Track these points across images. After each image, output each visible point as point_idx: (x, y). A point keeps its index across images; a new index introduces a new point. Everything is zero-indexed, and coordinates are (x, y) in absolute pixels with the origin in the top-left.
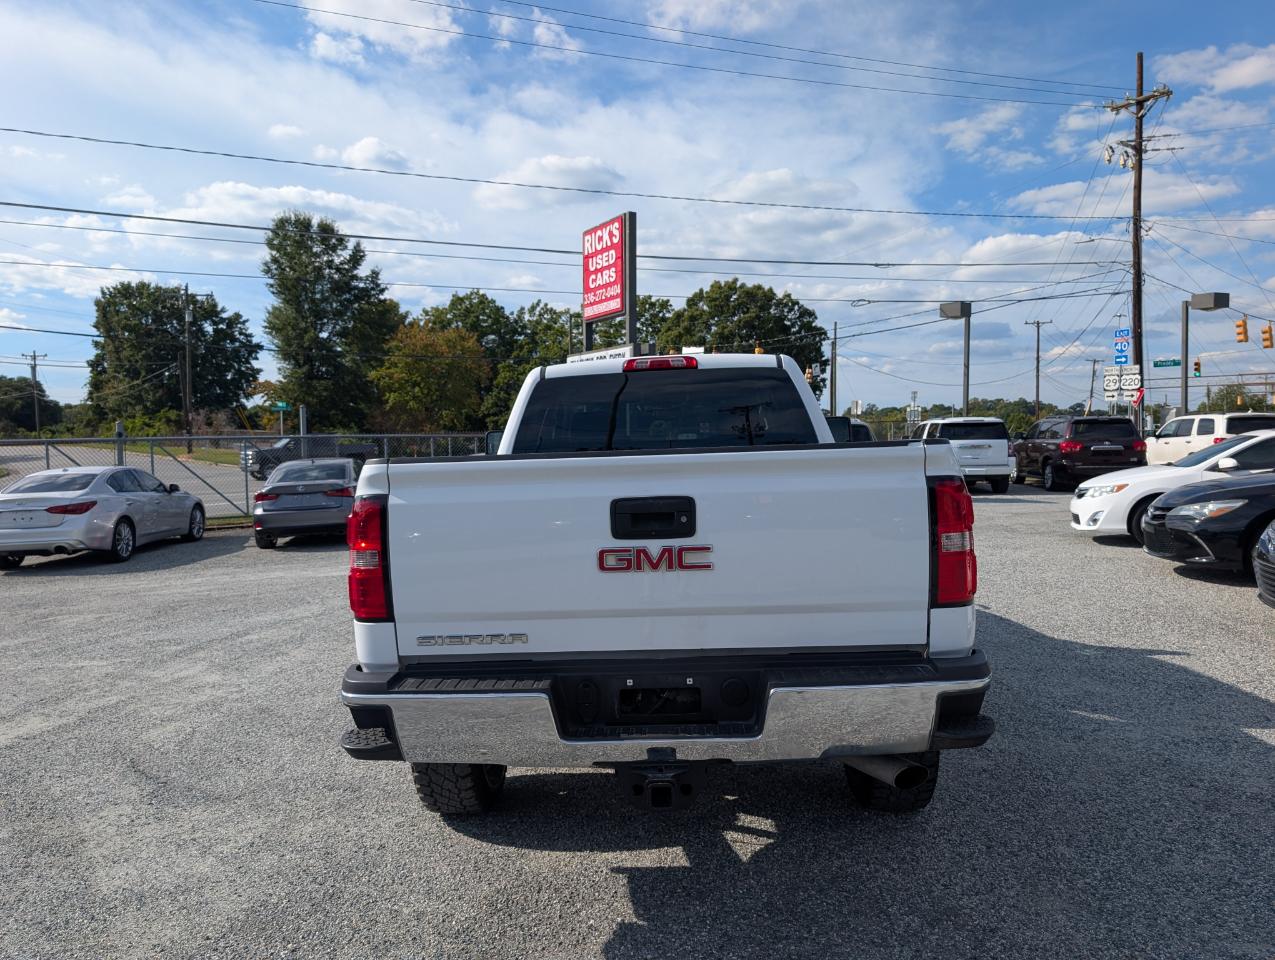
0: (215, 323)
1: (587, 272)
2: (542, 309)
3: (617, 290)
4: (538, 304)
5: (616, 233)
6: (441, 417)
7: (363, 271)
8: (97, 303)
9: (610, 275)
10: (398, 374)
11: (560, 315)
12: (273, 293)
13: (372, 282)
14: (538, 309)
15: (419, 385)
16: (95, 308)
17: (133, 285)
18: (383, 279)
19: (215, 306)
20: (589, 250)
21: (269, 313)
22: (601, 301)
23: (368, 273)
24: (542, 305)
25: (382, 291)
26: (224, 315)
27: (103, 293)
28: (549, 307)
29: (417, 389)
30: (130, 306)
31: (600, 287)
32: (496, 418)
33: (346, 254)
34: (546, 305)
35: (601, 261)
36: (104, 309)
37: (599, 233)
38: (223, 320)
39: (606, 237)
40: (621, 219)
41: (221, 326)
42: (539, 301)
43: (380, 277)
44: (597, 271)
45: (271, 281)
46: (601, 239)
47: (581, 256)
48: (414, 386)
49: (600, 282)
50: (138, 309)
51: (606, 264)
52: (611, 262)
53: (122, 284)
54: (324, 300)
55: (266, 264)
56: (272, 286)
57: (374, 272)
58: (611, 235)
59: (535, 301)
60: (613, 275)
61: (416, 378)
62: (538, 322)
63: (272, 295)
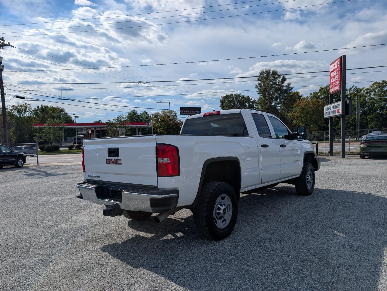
0: (249, 103)
1: (331, 78)
2: (355, 88)
3: (338, 83)
4: (353, 87)
5: (339, 63)
6: (311, 128)
7: (285, 84)
8: (221, 101)
9: (337, 78)
10: (296, 114)
11: (361, 90)
12: (258, 93)
13: (288, 87)
14: (353, 89)
15: (303, 118)
16: (220, 102)
17: (229, 95)
18: (291, 86)
19: (249, 98)
20: (331, 70)
21: (258, 99)
22: (334, 87)
23: (287, 84)
24: (354, 87)
25: (291, 89)
26: (252, 101)
27: (222, 98)
28: (357, 88)
29: (303, 119)
30: (228, 101)
31: (334, 82)
32: (334, 127)
33: (280, 79)
34: (356, 87)
35: (334, 73)
36: (222, 102)
37: (334, 64)
38: (251, 102)
39: (336, 65)
40: (341, 58)
41: (250, 104)
42: (354, 86)
43: (290, 85)
44: (334, 77)
45: (258, 90)
46: (334, 66)
47: (329, 72)
48: (302, 118)
49: (334, 80)
50: (230, 101)
51: (336, 74)
52: (337, 73)
53: (226, 95)
54: (273, 94)
55: (256, 85)
56: (258, 91)
57: (288, 84)
58: (337, 64)
59: (352, 86)
60: (338, 77)
61: (302, 115)
62: (352, 93)
63: (258, 94)
